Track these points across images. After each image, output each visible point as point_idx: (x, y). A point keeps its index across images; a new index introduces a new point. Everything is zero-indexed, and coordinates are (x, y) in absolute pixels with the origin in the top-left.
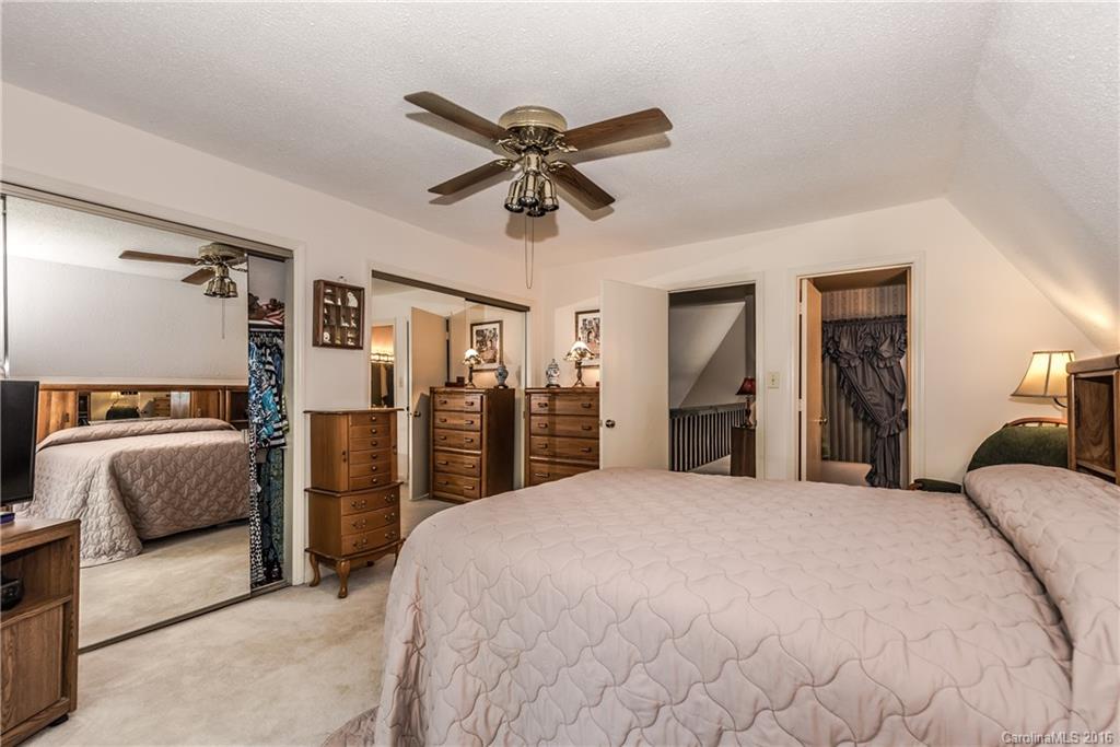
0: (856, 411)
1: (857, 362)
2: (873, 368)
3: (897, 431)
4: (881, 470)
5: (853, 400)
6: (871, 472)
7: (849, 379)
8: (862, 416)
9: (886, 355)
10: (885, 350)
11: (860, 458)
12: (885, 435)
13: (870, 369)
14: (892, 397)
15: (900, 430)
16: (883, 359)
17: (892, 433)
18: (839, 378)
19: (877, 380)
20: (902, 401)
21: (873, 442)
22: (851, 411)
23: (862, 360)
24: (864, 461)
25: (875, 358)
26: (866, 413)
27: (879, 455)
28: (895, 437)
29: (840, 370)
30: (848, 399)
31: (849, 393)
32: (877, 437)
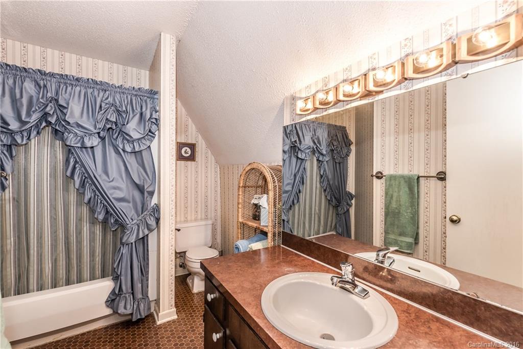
0: (92, 211)
1: (95, 141)
2: (118, 152)
3: (146, 232)
4: (126, 287)
5: (88, 195)
6: (113, 292)
7: (83, 166)
8: (101, 217)
9: (135, 135)
10: (133, 128)
11: (98, 272)
12: (133, 239)
13: (113, 154)
14: (140, 189)
15: (151, 230)
16: (131, 141)
17: (141, 236)
18: (67, 161)
19: (123, 168)
20: (151, 194)
21: (116, 250)
22: (85, 210)
23: (103, 139)
24: (103, 276)
25: (120, 140)
26: (107, 212)
27: (124, 269)
28: (144, 240)
29: (69, 150)
30: (80, 193)
31: (83, 185)
32: (122, 244)
